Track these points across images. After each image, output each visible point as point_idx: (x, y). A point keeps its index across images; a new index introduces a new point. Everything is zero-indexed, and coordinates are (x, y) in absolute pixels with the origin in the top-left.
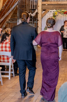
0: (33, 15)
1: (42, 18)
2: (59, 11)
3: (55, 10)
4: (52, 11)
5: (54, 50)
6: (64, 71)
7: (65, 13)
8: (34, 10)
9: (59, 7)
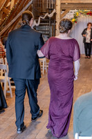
0: (51, 15)
2: (81, 11)
3: (76, 10)
4: (73, 11)
5: (67, 65)
6: (85, 82)
7: (88, 14)
8: (52, 10)
9: (81, 6)
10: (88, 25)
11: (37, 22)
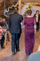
1: (21, 9)
2: (33, 4)
3: (30, 3)
7: (37, 5)
10: (36, 12)
11: (7, 10)
